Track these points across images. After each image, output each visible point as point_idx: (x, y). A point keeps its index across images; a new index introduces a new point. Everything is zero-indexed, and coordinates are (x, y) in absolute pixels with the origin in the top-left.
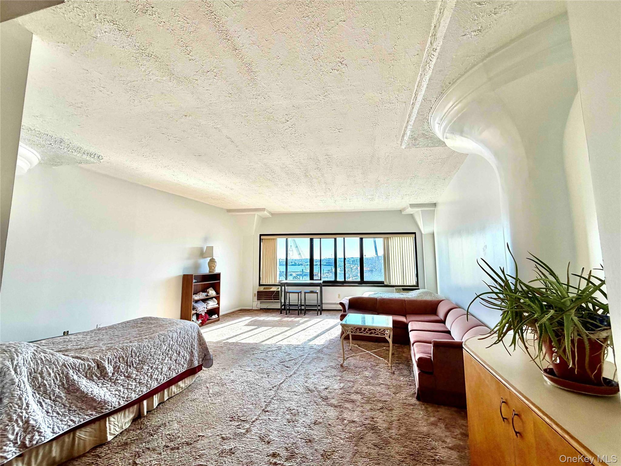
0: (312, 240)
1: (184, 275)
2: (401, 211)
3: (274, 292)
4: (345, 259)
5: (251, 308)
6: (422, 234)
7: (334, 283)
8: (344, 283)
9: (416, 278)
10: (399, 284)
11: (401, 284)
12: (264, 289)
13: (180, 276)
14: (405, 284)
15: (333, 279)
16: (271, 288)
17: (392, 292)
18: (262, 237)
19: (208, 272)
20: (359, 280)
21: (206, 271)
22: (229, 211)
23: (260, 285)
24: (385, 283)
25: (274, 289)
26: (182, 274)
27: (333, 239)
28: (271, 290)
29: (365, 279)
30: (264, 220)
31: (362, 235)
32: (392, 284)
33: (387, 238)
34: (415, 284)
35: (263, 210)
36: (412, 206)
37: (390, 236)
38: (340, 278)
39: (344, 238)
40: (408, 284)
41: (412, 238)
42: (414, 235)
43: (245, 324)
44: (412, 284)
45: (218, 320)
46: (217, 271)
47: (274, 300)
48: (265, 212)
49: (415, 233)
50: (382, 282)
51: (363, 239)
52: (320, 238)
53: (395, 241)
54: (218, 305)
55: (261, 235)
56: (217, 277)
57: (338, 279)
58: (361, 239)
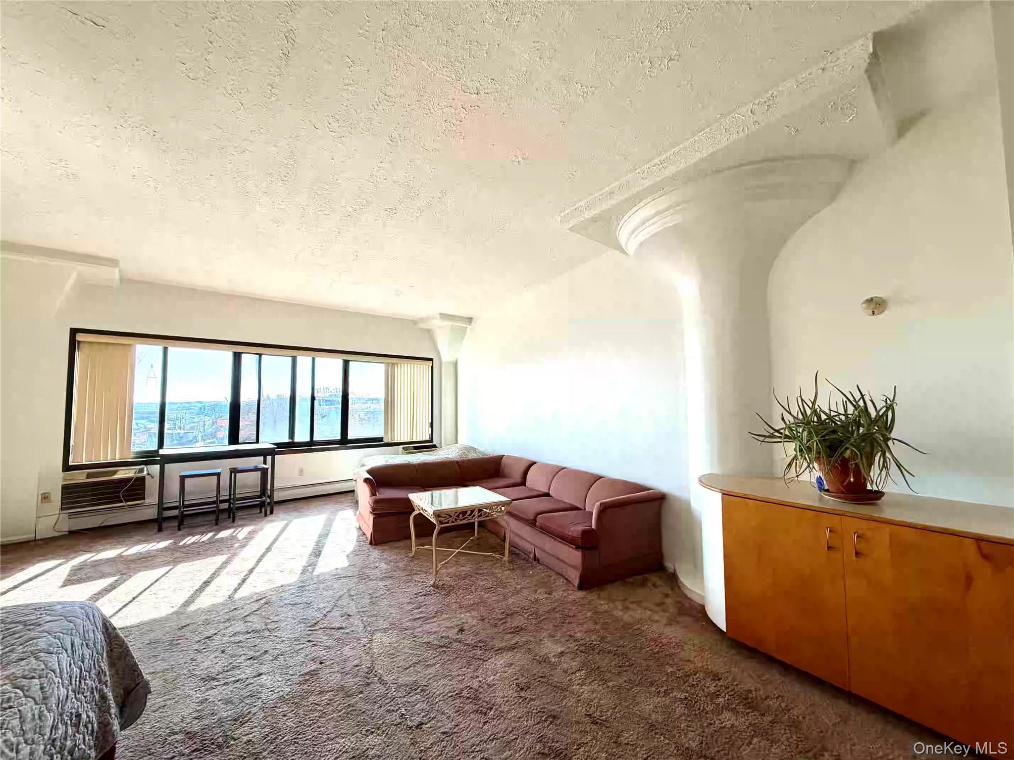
0: (237, 357)
2: (414, 322)
3: (128, 480)
4: (313, 399)
5: (29, 537)
6: (441, 362)
7: (290, 447)
8: (311, 446)
9: (430, 429)
10: (406, 441)
11: (409, 440)
12: (87, 478)
14: (414, 440)
15: (286, 439)
16: (115, 472)
17: (397, 453)
18: (80, 337)
23: (67, 467)
24: (386, 440)
25: (123, 474)
27: (289, 360)
28: (116, 477)
30: (92, 291)
31: (348, 356)
32: (396, 441)
33: (393, 363)
34: (428, 437)
37: (397, 362)
39: (314, 358)
40: (418, 439)
41: (427, 367)
42: (430, 363)
44: (425, 439)
47: (127, 501)
49: (432, 360)
50: (381, 439)
51: (351, 362)
52: (260, 355)
53: (404, 370)
55: (74, 332)
57: (298, 439)
58: (346, 363)
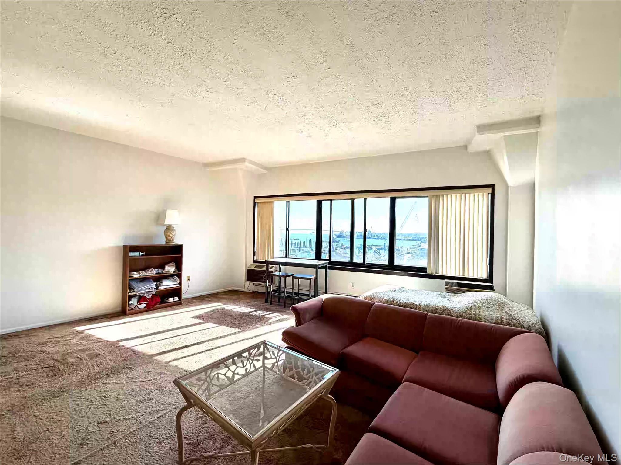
0: (319, 203)
1: (123, 245)
2: (466, 147)
4: (365, 230)
5: (242, 289)
6: (507, 187)
7: (349, 266)
8: (363, 267)
9: (489, 267)
11: (457, 275)
12: (257, 267)
13: (118, 247)
14: (466, 276)
15: (348, 260)
18: (257, 200)
19: (164, 243)
20: (386, 262)
21: (161, 241)
22: (206, 165)
23: (254, 262)
24: (429, 272)
26: (122, 244)
27: (350, 202)
28: (262, 269)
29: (397, 263)
30: (259, 178)
31: (394, 193)
32: (440, 274)
33: (437, 196)
34: (485, 276)
35: (243, 160)
36: (482, 128)
37: (443, 193)
38: (358, 259)
39: (365, 199)
40: (471, 276)
41: (485, 195)
42: (490, 190)
43: (193, 316)
44: (480, 277)
45: (178, 304)
46: (176, 241)
48: (246, 164)
49: (492, 186)
50: (424, 270)
51: (397, 198)
52: (331, 200)
53: (451, 202)
54: (178, 285)
55: (255, 197)
56: (178, 249)
57: (356, 260)
58: (393, 200)
